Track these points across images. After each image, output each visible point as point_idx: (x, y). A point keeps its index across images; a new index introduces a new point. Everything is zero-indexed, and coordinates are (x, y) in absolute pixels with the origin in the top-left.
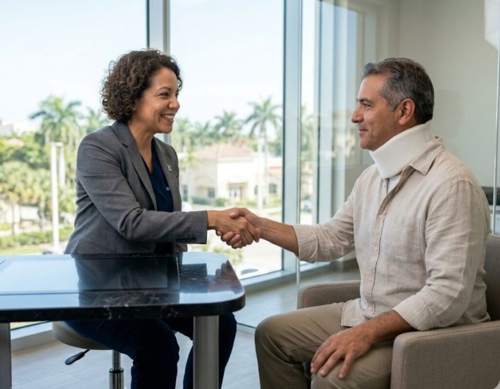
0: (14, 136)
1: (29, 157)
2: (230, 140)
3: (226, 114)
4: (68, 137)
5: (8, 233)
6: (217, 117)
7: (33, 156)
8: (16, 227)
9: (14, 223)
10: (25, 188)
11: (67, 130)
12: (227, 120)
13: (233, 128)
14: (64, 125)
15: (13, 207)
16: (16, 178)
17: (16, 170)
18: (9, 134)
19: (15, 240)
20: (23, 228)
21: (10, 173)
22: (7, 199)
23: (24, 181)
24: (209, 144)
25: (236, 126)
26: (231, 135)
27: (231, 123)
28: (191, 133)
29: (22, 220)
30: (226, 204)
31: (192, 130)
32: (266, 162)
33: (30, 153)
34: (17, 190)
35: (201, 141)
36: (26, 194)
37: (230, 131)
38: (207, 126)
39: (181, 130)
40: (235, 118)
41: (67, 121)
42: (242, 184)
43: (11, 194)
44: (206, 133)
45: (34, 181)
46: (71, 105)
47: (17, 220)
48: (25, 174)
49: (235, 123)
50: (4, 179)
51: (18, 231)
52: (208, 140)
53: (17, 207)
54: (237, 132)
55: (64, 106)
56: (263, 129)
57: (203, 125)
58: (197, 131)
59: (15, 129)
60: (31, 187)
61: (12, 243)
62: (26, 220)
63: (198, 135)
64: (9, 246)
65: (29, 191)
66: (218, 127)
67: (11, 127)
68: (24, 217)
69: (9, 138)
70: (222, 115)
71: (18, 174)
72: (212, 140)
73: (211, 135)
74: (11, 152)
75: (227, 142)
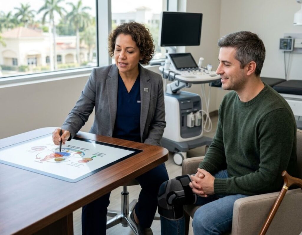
12: (23, 11)
24: (12, 27)
26: (27, 21)
30: (26, 69)
32: (54, 40)
37: (27, 18)
38: (9, 15)
42: (37, 55)
49: (30, 12)
52: (10, 24)
54: (31, 19)
56: (52, 17)
57: (6, 14)
70: (20, 7)
73: (13, 21)
75: (24, 26)
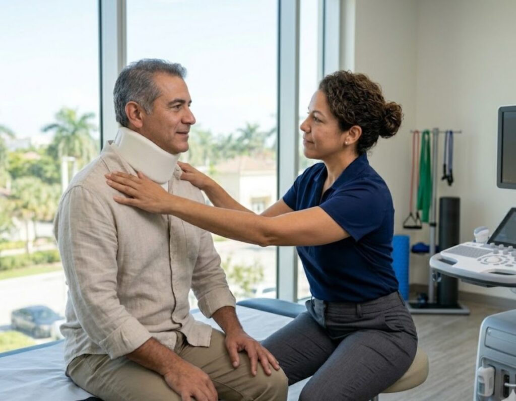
0: (32, 149)
1: (46, 172)
2: (253, 153)
3: (249, 126)
4: (81, 151)
5: (22, 251)
6: (240, 130)
7: (50, 171)
8: (30, 245)
9: (27, 242)
10: (39, 204)
11: (81, 144)
13: (256, 141)
14: (78, 138)
15: (27, 224)
16: (30, 194)
17: (29, 186)
18: (26, 147)
19: (29, 258)
20: (38, 246)
21: (24, 189)
22: (20, 216)
23: (38, 198)
25: (259, 138)
27: (254, 135)
28: (214, 145)
29: (37, 238)
31: (215, 142)
33: (46, 168)
34: (30, 206)
35: (224, 154)
36: (40, 210)
39: (203, 143)
40: (259, 130)
41: (81, 133)
43: (24, 212)
44: (229, 145)
45: (49, 196)
46: (85, 117)
47: (32, 237)
48: (39, 190)
50: (17, 195)
51: (32, 249)
53: (31, 224)
55: (77, 117)
58: (220, 144)
59: (33, 142)
60: (45, 204)
61: (27, 262)
62: (41, 237)
63: (220, 148)
64: (23, 265)
65: (43, 208)
66: (240, 140)
67: (29, 139)
68: (40, 234)
69: (25, 152)
71: (32, 189)
72: (235, 153)
74: (27, 166)
